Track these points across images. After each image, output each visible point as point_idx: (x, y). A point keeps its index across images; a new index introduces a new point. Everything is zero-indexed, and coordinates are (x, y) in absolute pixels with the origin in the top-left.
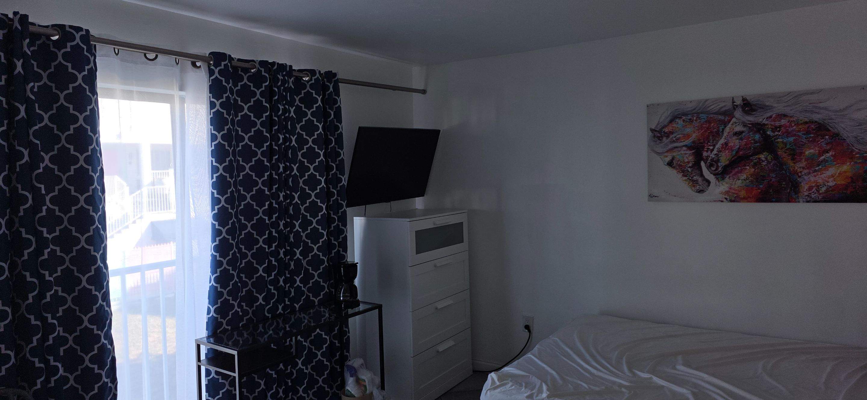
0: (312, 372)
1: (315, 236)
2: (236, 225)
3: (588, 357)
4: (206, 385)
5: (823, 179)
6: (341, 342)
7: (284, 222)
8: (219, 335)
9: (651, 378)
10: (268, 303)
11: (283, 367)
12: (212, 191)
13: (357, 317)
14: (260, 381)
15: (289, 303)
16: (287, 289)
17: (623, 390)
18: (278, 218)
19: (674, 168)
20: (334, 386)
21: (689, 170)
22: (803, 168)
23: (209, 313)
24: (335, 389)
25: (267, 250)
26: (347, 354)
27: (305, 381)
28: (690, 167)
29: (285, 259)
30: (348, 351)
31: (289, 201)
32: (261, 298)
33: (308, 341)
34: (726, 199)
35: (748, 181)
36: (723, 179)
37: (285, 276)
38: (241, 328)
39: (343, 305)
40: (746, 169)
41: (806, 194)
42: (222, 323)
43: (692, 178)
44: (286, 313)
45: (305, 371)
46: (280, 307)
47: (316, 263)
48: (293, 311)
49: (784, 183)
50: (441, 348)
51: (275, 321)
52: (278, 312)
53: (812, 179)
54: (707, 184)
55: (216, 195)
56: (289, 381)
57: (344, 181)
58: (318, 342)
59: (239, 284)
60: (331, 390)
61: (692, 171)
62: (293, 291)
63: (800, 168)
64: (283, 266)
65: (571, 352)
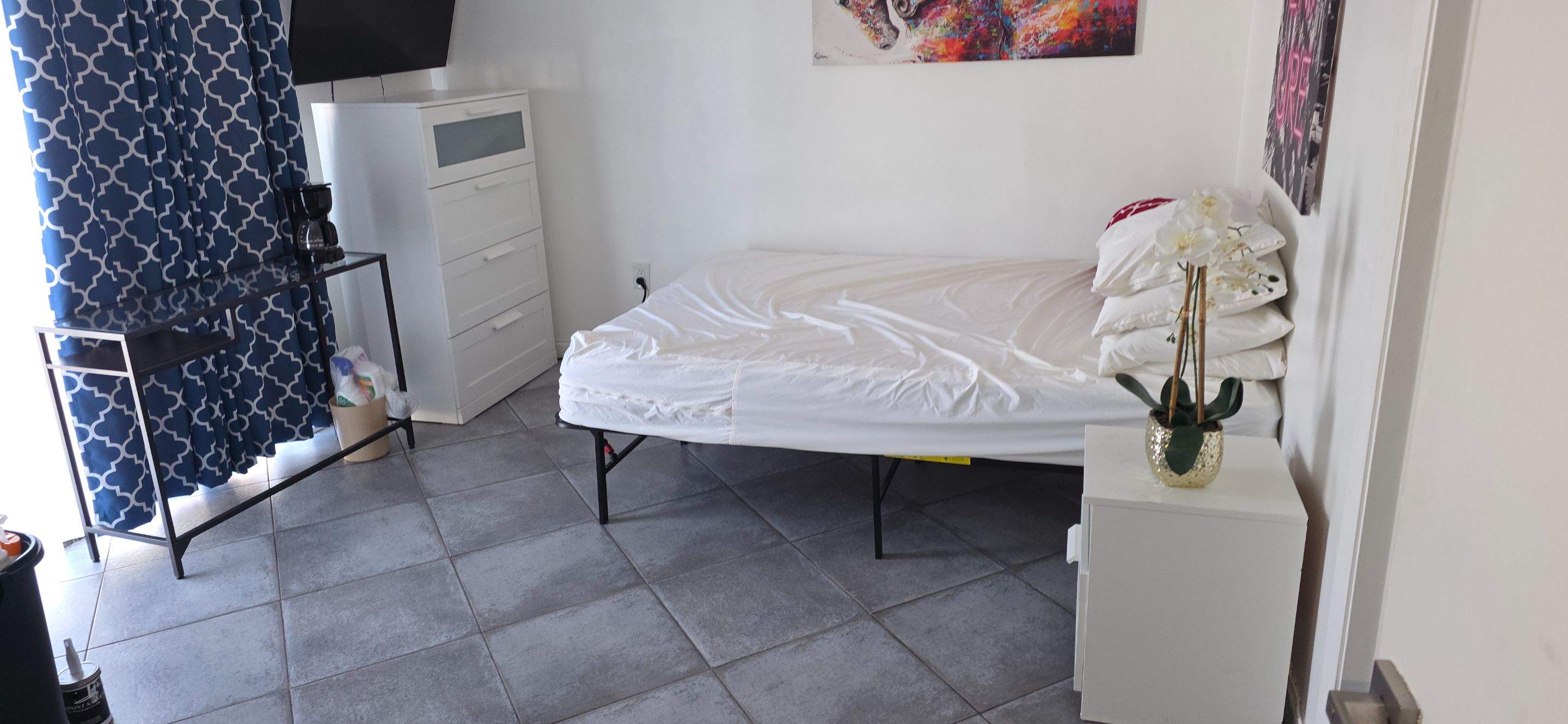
0: (269, 377)
1: (238, 137)
2: (75, 115)
3: (722, 303)
4: (71, 404)
5: (1043, 23)
6: (317, 323)
7: (174, 110)
8: (78, 317)
9: (802, 318)
10: (166, 260)
11: (214, 369)
12: (12, 50)
13: (342, 276)
14: (174, 393)
15: (207, 259)
16: (199, 234)
17: (763, 335)
18: (159, 102)
19: (849, 8)
20: (316, 397)
21: (871, 11)
22: (1020, 6)
23: (50, 277)
24: (316, 402)
25: (147, 164)
26: (332, 343)
27: (260, 390)
28: (871, 7)
29: (187, 179)
30: (333, 339)
31: (175, 70)
32: (150, 250)
33: (255, 324)
34: (920, 57)
35: (949, 28)
36: (916, 25)
37: (192, 211)
38: (120, 305)
39: (312, 258)
40: (947, 9)
41: (1022, 46)
42: (79, 298)
43: (875, 24)
44: (204, 276)
45: (257, 374)
46: (192, 267)
47: (248, 187)
48: (218, 273)
49: (995, 30)
50: (500, 323)
51: (185, 291)
52: (189, 276)
53: (1030, 23)
54: (894, 34)
55: (22, 58)
56: (230, 391)
57: (283, 31)
58: (274, 325)
59: (102, 227)
60: (310, 404)
61: (874, 13)
62: (211, 237)
63: (1016, 5)
64: (185, 195)
65: (697, 299)
